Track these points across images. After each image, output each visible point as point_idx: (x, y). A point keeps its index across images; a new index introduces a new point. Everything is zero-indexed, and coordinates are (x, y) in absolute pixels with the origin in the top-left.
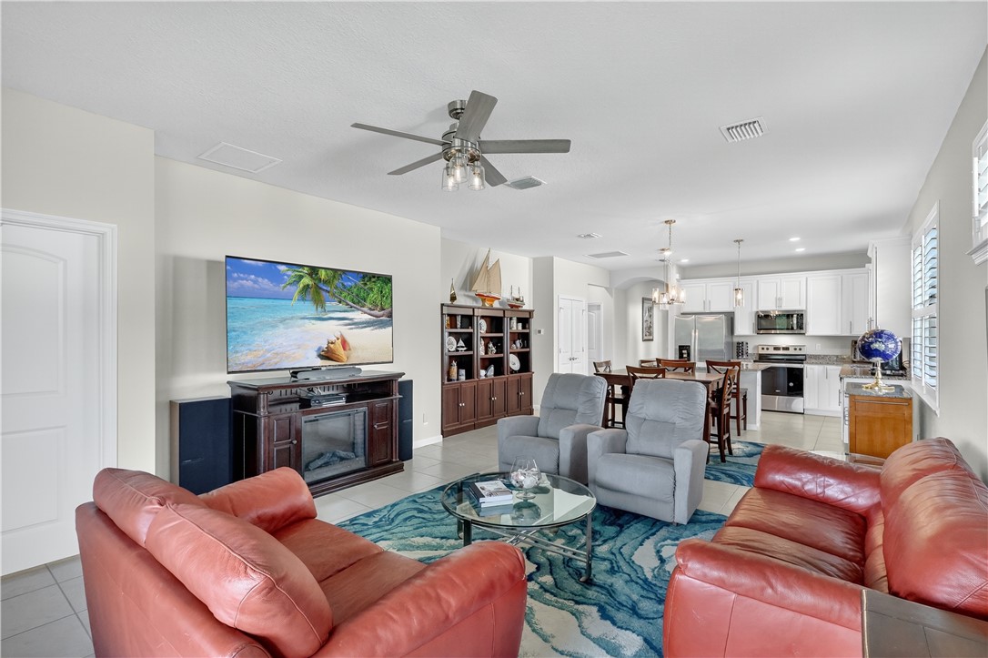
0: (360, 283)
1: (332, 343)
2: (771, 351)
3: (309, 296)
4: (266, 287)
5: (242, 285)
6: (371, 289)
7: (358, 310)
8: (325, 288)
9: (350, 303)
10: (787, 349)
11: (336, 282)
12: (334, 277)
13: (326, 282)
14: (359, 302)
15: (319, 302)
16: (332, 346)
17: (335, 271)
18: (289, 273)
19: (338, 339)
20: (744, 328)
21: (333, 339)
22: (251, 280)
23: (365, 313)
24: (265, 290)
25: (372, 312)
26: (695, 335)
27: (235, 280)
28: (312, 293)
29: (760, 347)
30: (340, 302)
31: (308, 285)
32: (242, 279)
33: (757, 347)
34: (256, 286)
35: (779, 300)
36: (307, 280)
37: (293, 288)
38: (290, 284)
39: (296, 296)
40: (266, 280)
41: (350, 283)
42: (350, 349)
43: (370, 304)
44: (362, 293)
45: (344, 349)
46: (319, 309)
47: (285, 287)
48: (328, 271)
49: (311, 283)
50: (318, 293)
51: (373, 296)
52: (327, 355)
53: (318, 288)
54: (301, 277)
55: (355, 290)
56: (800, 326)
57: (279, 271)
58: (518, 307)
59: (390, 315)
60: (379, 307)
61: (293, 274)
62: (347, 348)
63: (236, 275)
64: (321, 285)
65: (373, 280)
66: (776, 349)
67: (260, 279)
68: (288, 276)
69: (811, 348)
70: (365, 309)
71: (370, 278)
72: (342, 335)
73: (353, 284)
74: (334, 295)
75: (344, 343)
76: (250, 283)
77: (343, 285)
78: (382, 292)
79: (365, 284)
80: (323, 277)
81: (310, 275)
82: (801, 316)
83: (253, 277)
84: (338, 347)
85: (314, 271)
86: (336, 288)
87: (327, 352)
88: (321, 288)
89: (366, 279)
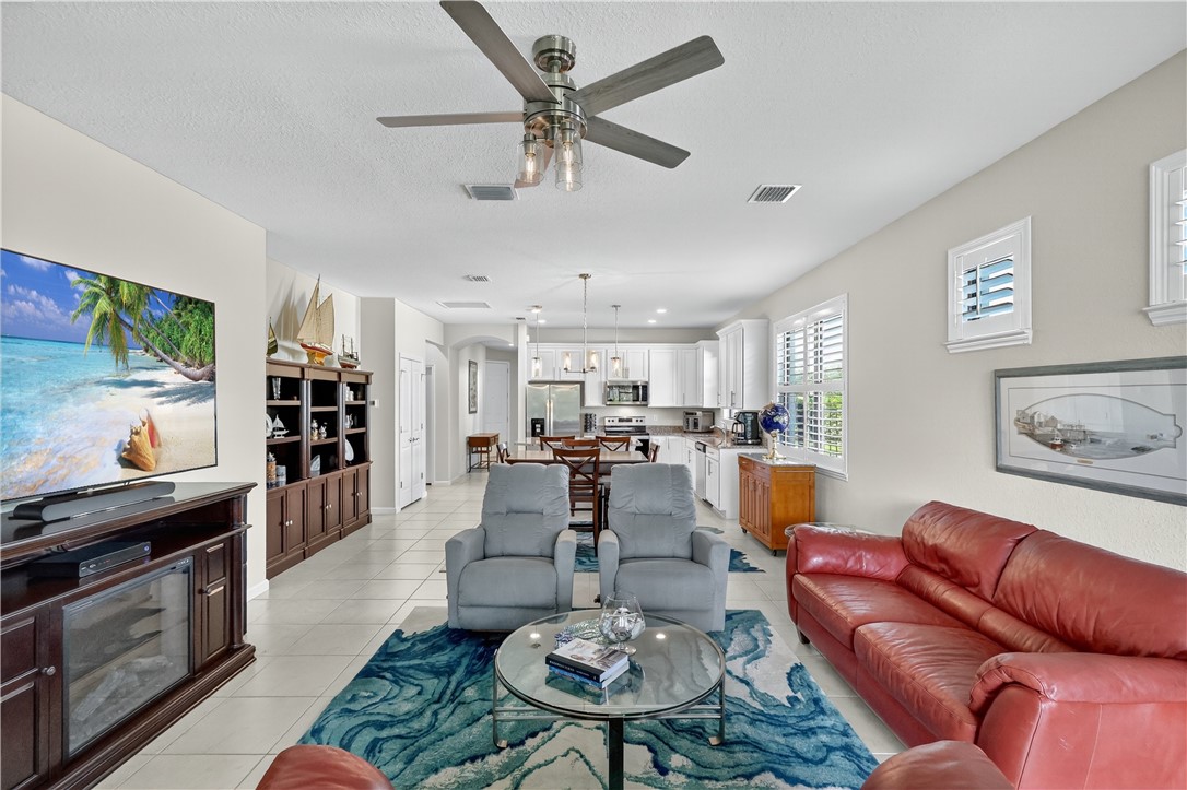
0: (173, 313)
1: (137, 433)
2: (616, 423)
3: (107, 337)
4: (53, 316)
5: (20, 313)
6: (187, 325)
7: (171, 366)
8: (127, 321)
9: (161, 353)
10: (630, 420)
11: (142, 308)
12: (140, 300)
13: (129, 309)
14: (171, 350)
15: (120, 350)
16: (136, 438)
17: (141, 287)
18: (81, 287)
19: (144, 424)
20: (593, 400)
21: (138, 425)
22: (32, 300)
23: (180, 372)
24: (50, 322)
25: (189, 370)
26: (550, 406)
27: (13, 299)
28: (110, 329)
29: (607, 419)
30: (147, 350)
31: (106, 314)
32: (21, 297)
33: (604, 418)
34: (39, 313)
35: (626, 371)
36: (104, 305)
37: (86, 319)
38: (82, 311)
39: (90, 337)
40: (52, 302)
41: (159, 313)
42: (160, 445)
43: (187, 354)
44: (175, 333)
45: (153, 445)
46: (120, 363)
47: (76, 317)
48: (131, 288)
49: (109, 310)
50: (118, 330)
51: (190, 338)
52: (129, 456)
53: (118, 321)
54: (96, 297)
55: (166, 326)
56: (645, 398)
57: (70, 284)
58: (351, 367)
59: (212, 378)
60: (198, 360)
61: (87, 290)
62: (156, 443)
63: (13, 289)
64: (122, 315)
65: (190, 307)
66: (620, 420)
67: (44, 300)
68: (80, 293)
69: (651, 420)
70: (179, 364)
71: (186, 304)
72: (149, 417)
73: (164, 315)
74: (139, 335)
75: (152, 431)
76: (31, 308)
77: (151, 315)
78: (200, 331)
79: (180, 315)
80: (124, 300)
81: (108, 293)
82: (645, 387)
83: (35, 293)
84: (144, 441)
85: (113, 285)
86: (142, 320)
87: (129, 451)
88: (122, 321)
89: (181, 305)
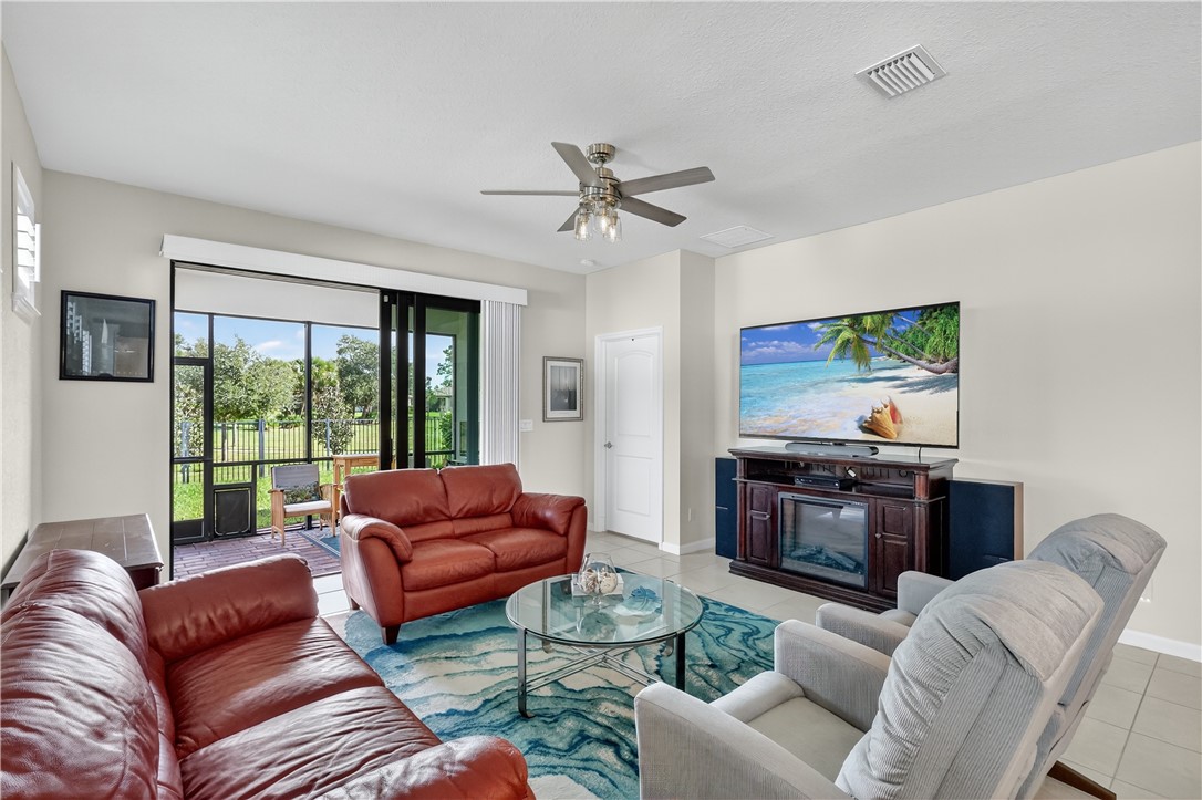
0: (917, 324)
1: (878, 412)
3: (850, 353)
4: (794, 350)
5: (761, 353)
6: (931, 330)
7: (914, 364)
8: (871, 340)
9: (904, 356)
11: (885, 328)
12: (883, 322)
13: (872, 332)
14: (914, 352)
15: (862, 358)
16: (878, 416)
17: (885, 314)
18: (824, 329)
19: (886, 407)
21: (880, 406)
22: (773, 346)
23: (923, 368)
24: (793, 353)
25: (933, 366)
27: (752, 349)
28: (853, 348)
30: (890, 356)
31: (848, 340)
32: (762, 347)
34: (780, 351)
36: (847, 334)
37: (828, 346)
38: (825, 342)
39: (832, 355)
40: (793, 343)
41: (903, 327)
42: (901, 422)
43: (930, 353)
44: (919, 338)
45: (894, 421)
46: (862, 368)
47: (817, 346)
48: (875, 317)
49: (852, 336)
50: (861, 347)
51: (934, 340)
52: (871, 427)
53: (861, 341)
54: (839, 331)
55: (910, 335)
57: (811, 329)
59: (956, 370)
60: (941, 357)
61: (829, 330)
62: (898, 420)
63: (753, 344)
64: (865, 337)
65: (935, 313)
67: (785, 344)
68: (822, 333)
70: (923, 362)
71: (931, 313)
72: (891, 402)
73: (908, 328)
74: (882, 347)
75: (894, 413)
76: (772, 349)
77: (895, 331)
78: (945, 332)
79: (925, 324)
80: (868, 327)
81: (851, 326)
83: (776, 342)
84: (886, 418)
85: (856, 319)
86: (885, 336)
87: (871, 423)
88: (865, 341)
89: (925, 315)
